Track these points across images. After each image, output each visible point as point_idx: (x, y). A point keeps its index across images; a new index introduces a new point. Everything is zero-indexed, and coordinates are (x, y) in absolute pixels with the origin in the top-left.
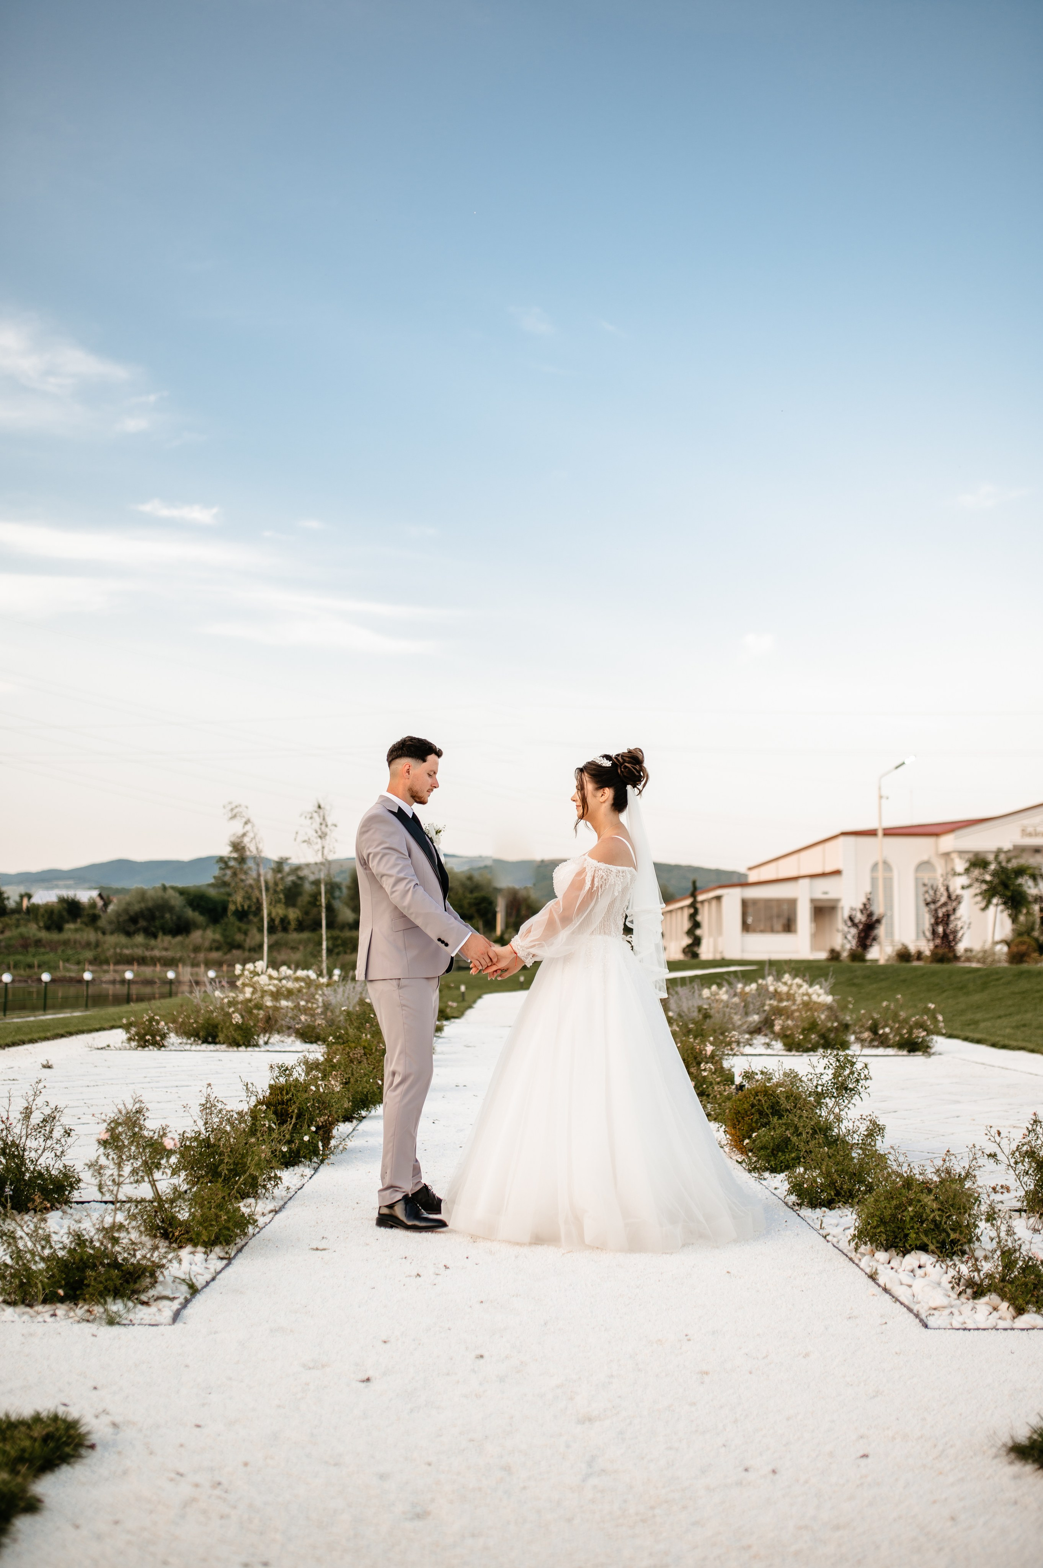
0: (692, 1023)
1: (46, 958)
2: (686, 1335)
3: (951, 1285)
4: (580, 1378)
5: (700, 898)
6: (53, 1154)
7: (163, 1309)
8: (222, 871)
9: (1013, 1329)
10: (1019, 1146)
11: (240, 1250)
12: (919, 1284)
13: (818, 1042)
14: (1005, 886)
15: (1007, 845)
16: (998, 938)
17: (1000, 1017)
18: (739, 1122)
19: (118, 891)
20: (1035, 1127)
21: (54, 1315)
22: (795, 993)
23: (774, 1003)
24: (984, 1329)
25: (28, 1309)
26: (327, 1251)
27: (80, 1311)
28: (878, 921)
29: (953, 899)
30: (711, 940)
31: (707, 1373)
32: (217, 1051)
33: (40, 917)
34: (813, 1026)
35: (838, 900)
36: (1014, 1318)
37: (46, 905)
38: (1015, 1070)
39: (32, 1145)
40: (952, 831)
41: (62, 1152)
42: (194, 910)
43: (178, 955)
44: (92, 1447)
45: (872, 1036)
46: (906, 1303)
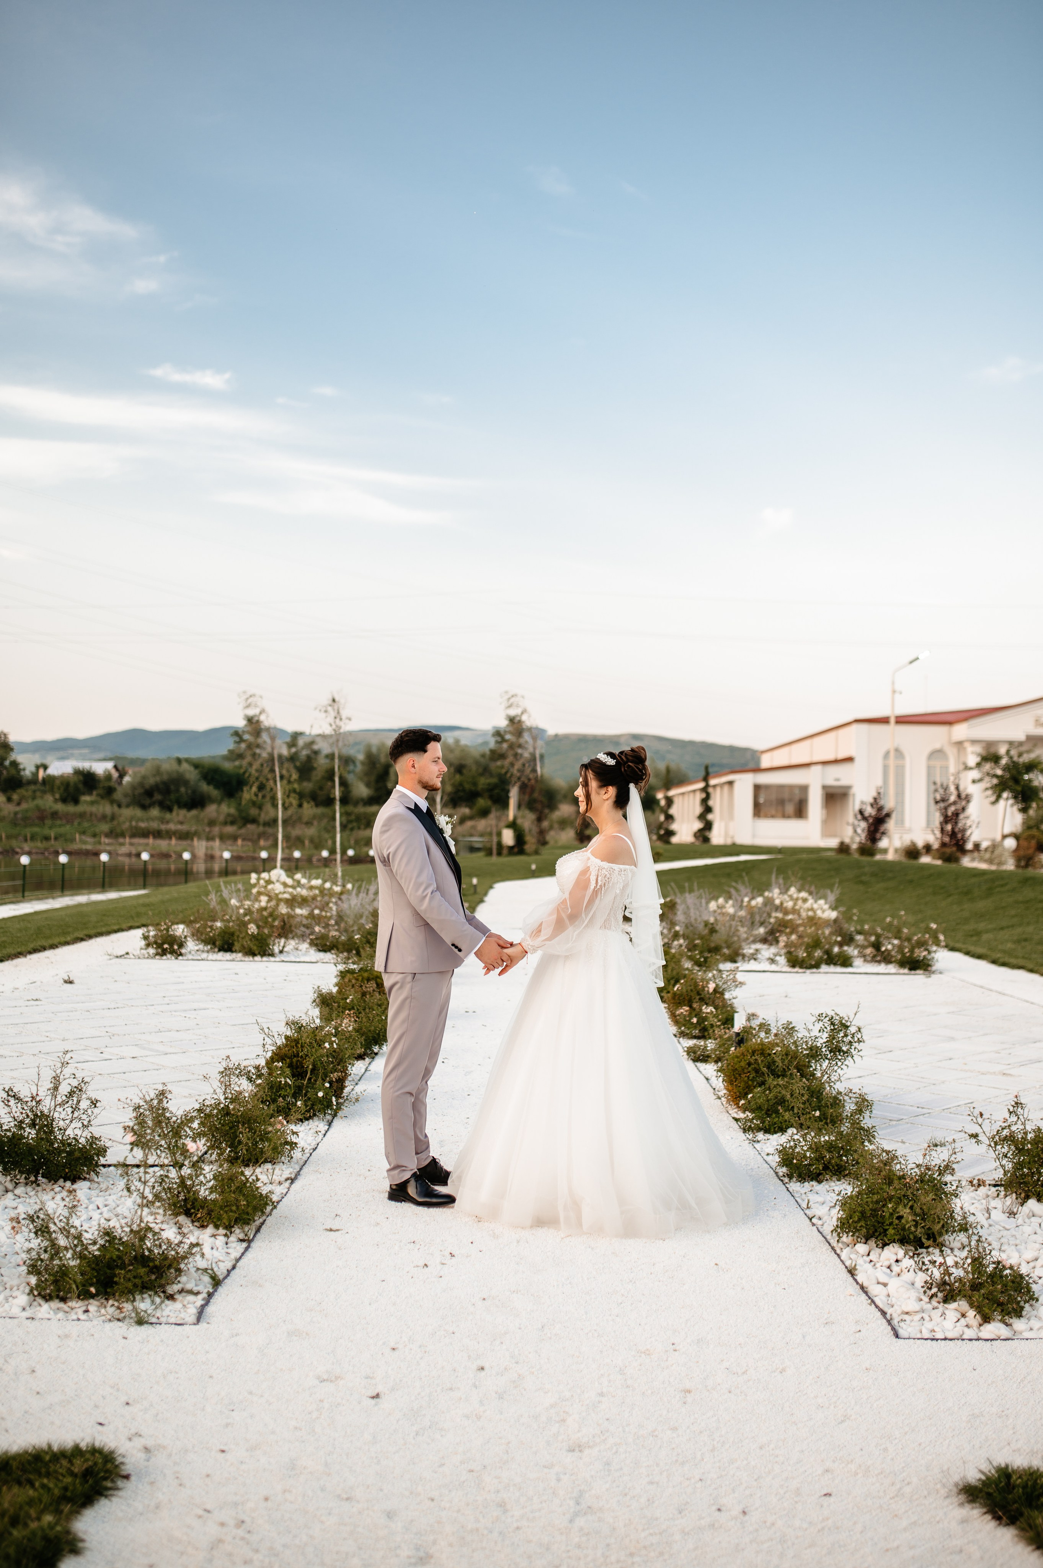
0: (698, 939)
1: (62, 830)
2: (673, 1344)
3: (924, 1289)
4: (572, 1396)
5: (713, 782)
6: (80, 1125)
7: (188, 1306)
8: (236, 745)
9: (978, 1339)
10: (999, 1130)
11: (258, 1230)
12: (894, 1284)
13: (821, 958)
14: (1016, 780)
15: (1020, 736)
16: (1007, 831)
17: (1002, 929)
18: (736, 1079)
19: (134, 762)
20: (1015, 1109)
21: (87, 1311)
22: (801, 908)
23: (780, 915)
24: (951, 1340)
25: (62, 1305)
26: (340, 1232)
27: (110, 1309)
28: (888, 815)
29: (964, 799)
30: (723, 824)
31: (689, 1392)
32: (233, 960)
33: (56, 790)
34: (816, 944)
35: (849, 788)
36: (980, 1325)
37: (62, 776)
38: (1011, 996)
39: (61, 1116)
40: (965, 719)
41: (89, 1121)
42: (209, 784)
43: (193, 829)
44: (127, 1477)
45: (875, 952)
46: (881, 1306)
